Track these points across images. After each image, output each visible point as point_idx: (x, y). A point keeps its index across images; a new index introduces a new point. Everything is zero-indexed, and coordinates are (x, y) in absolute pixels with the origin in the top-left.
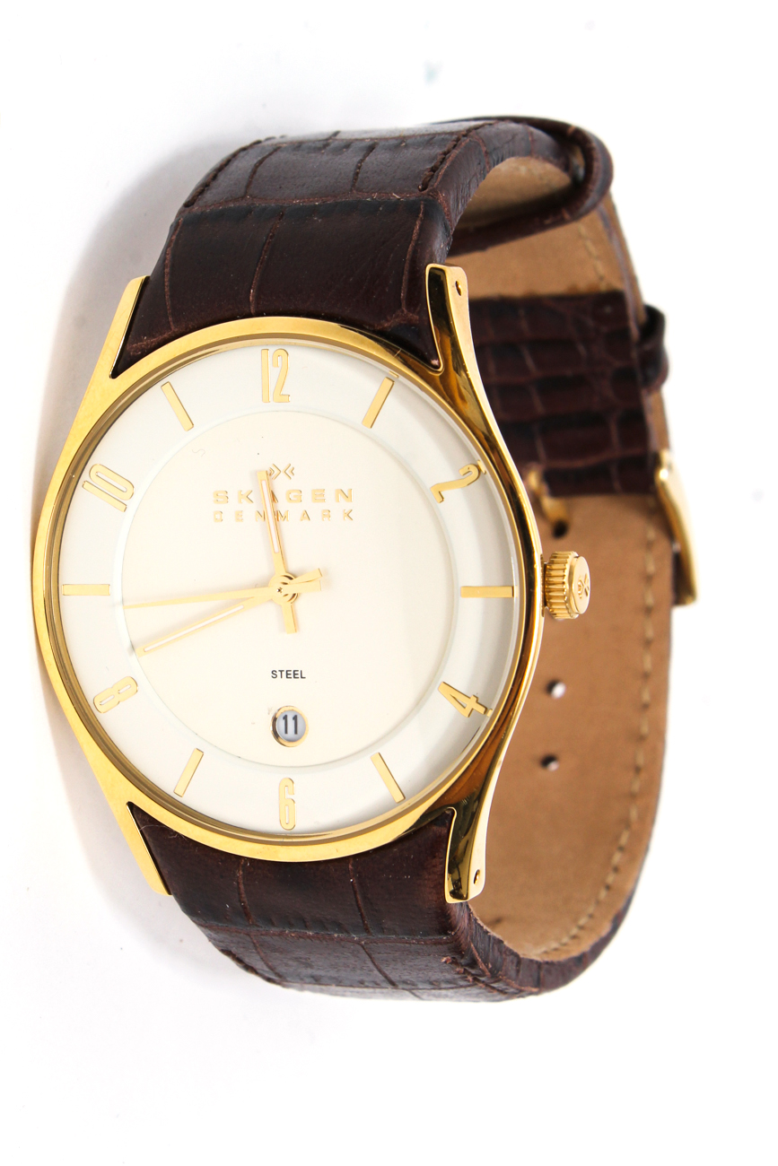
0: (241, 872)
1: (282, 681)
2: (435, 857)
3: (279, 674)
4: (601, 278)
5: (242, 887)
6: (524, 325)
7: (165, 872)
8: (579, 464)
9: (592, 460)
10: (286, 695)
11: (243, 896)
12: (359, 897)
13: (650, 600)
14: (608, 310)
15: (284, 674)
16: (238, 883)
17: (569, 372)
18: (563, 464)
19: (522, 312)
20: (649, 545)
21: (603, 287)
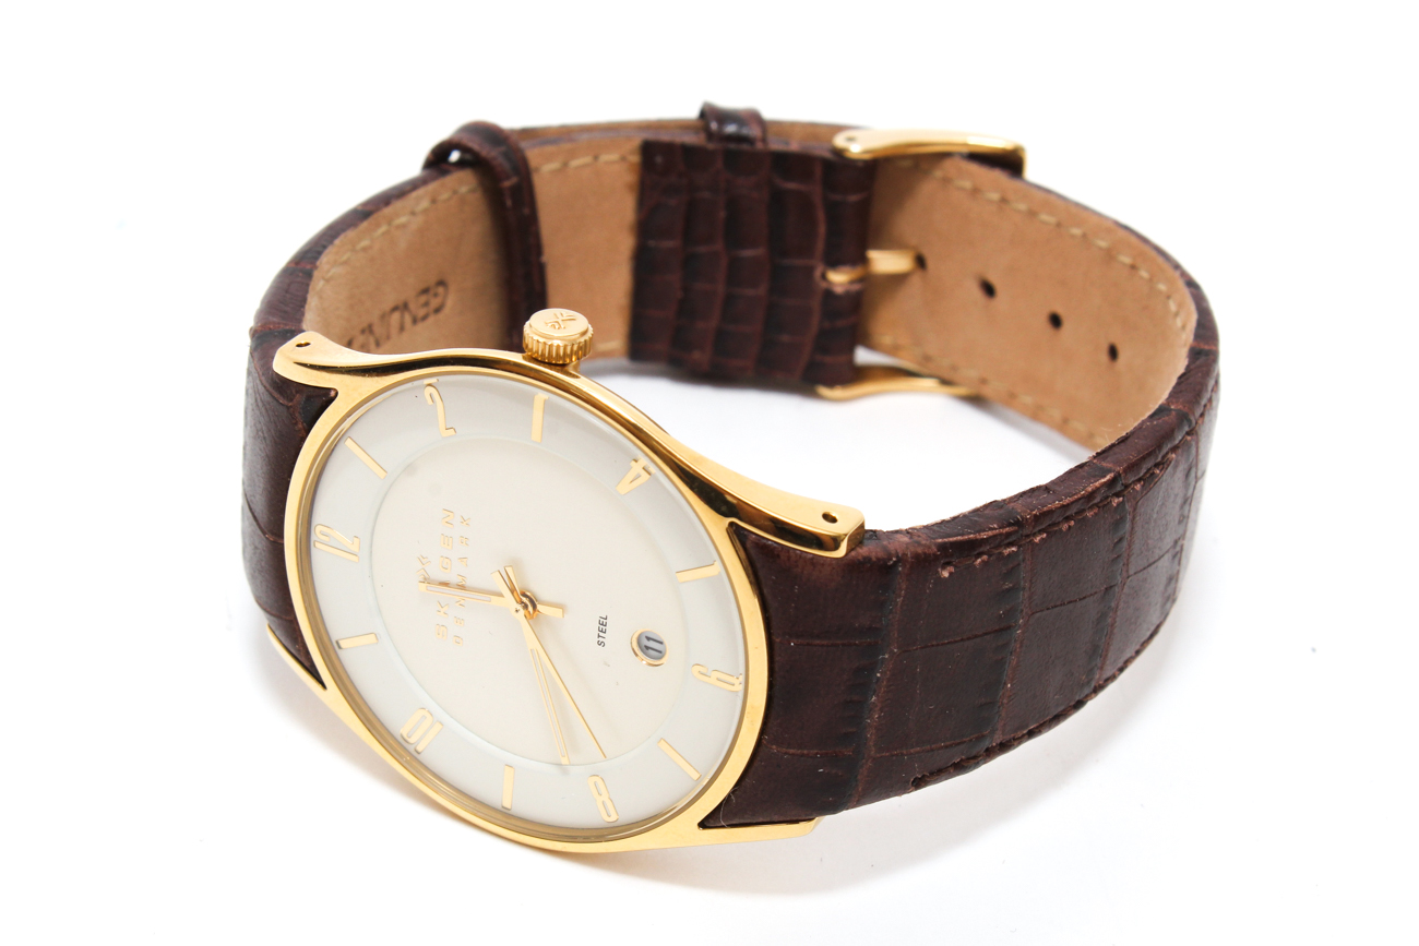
0: (774, 747)
1: (608, 637)
2: (778, 556)
3: (601, 639)
4: (623, 159)
5: (792, 751)
6: (669, 244)
7: (776, 818)
8: (822, 229)
9: (821, 215)
10: (621, 637)
11: (805, 752)
12: (818, 642)
13: (995, 196)
14: (659, 159)
15: (601, 634)
16: (786, 753)
17: (722, 214)
18: (820, 245)
19: (652, 243)
20: (946, 181)
21: (635, 159)
